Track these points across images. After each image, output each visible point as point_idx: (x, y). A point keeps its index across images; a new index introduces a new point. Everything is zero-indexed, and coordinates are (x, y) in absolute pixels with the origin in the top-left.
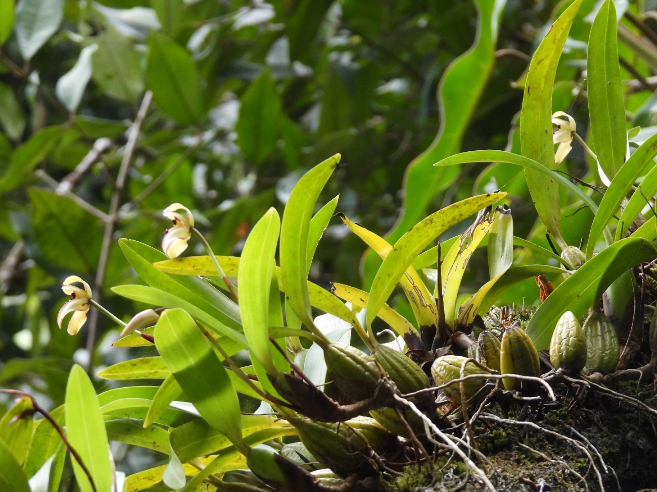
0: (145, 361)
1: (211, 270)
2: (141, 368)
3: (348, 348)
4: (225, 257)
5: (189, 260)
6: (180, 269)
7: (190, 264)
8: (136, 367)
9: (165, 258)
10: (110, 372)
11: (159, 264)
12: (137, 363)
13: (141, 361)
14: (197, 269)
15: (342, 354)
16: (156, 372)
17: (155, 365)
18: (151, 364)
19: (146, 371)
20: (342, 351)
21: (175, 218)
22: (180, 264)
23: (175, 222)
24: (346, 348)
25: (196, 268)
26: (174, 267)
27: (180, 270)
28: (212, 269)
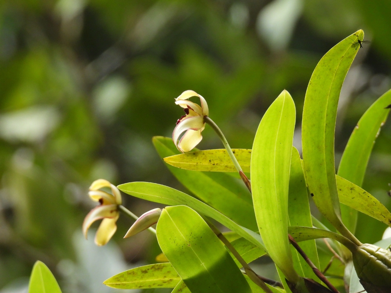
0: (157, 268)
1: (229, 165)
2: (153, 275)
3: (379, 250)
4: (245, 150)
5: (204, 154)
6: (195, 164)
7: (205, 159)
8: (147, 274)
9: (177, 152)
10: (119, 281)
11: (170, 159)
12: (148, 269)
13: (153, 267)
14: (214, 165)
15: (372, 256)
16: (171, 280)
17: (169, 272)
18: (164, 270)
19: (159, 279)
20: (372, 253)
21: (188, 106)
22: (195, 158)
23: (187, 111)
24: (377, 251)
25: (212, 163)
26: (187, 162)
27: (194, 166)
28: (231, 164)
